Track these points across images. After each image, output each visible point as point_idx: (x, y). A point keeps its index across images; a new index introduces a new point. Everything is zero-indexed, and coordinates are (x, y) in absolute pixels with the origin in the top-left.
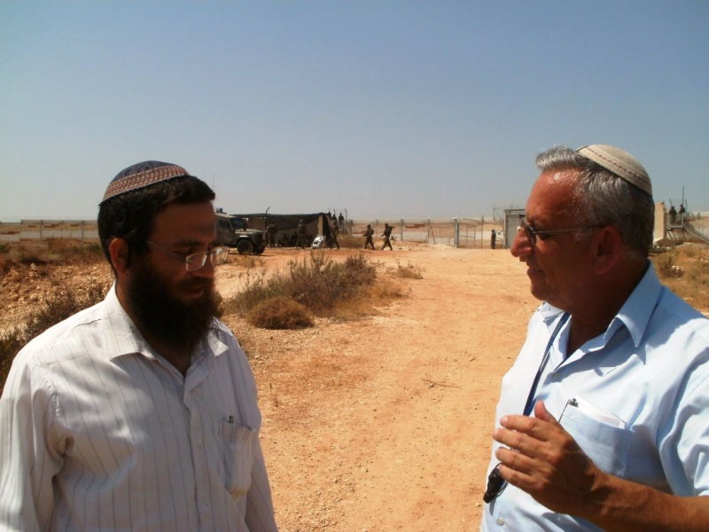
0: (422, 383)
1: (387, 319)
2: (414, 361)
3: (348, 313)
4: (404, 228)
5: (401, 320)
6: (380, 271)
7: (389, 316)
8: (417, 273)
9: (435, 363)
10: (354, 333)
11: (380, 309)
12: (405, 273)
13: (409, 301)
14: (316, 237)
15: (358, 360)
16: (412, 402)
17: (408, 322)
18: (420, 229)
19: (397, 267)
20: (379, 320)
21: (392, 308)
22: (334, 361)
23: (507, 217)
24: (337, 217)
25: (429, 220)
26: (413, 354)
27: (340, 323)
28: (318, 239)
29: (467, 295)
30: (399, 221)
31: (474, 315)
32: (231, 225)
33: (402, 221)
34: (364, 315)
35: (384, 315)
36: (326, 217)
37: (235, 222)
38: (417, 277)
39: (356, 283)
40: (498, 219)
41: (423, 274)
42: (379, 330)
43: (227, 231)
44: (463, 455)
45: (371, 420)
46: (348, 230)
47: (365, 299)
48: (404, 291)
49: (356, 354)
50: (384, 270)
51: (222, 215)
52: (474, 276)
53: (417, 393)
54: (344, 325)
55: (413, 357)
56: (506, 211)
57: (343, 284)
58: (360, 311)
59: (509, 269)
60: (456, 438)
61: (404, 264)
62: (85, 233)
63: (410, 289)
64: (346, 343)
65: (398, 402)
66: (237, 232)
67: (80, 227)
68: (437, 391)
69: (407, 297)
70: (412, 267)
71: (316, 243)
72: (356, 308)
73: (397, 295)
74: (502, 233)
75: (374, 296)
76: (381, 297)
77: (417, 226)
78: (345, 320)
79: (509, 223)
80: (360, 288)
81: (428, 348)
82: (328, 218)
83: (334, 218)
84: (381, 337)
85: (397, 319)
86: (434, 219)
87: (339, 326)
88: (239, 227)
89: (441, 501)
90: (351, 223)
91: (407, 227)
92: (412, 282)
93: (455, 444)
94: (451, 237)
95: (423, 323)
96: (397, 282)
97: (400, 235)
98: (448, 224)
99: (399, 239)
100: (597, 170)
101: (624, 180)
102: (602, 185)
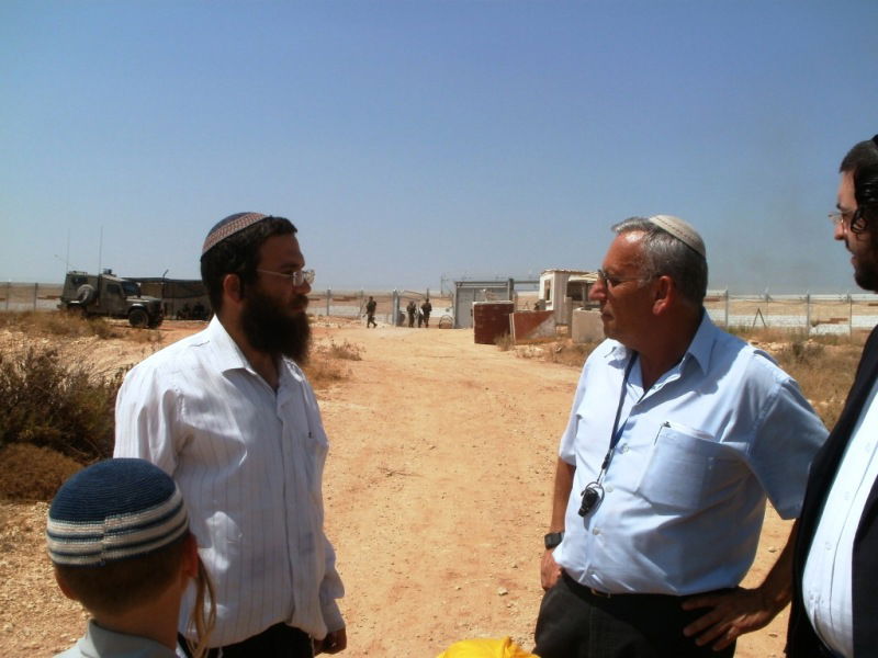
0: (378, 471)
1: (328, 403)
4: (331, 300)
5: (343, 404)
7: (330, 399)
8: (355, 352)
9: (389, 451)
12: (341, 353)
13: (349, 383)
16: (370, 490)
17: (352, 406)
18: (352, 302)
19: (329, 346)
21: (331, 391)
23: (458, 290)
25: (362, 292)
26: (363, 441)
29: (417, 379)
30: (325, 291)
31: (428, 400)
32: (122, 291)
33: (329, 292)
35: (324, 400)
37: (128, 287)
38: (356, 358)
40: (446, 292)
41: (362, 355)
43: (117, 298)
48: (344, 373)
50: (317, 350)
51: (112, 278)
52: (423, 359)
53: (374, 481)
55: (364, 445)
56: (457, 283)
59: (463, 351)
60: (425, 526)
61: (339, 343)
63: (350, 371)
65: (354, 490)
66: (129, 299)
68: (396, 480)
69: (347, 379)
70: (349, 346)
73: (336, 377)
74: (451, 310)
76: (317, 379)
77: (347, 299)
79: (460, 298)
81: (380, 434)
85: (338, 404)
88: (132, 294)
89: (417, 586)
91: (335, 300)
92: (350, 364)
93: (424, 531)
94: (388, 314)
95: (370, 408)
96: (334, 363)
97: (325, 309)
98: (385, 297)
99: (324, 314)
100: (658, 231)
101: (679, 240)
102: (661, 243)
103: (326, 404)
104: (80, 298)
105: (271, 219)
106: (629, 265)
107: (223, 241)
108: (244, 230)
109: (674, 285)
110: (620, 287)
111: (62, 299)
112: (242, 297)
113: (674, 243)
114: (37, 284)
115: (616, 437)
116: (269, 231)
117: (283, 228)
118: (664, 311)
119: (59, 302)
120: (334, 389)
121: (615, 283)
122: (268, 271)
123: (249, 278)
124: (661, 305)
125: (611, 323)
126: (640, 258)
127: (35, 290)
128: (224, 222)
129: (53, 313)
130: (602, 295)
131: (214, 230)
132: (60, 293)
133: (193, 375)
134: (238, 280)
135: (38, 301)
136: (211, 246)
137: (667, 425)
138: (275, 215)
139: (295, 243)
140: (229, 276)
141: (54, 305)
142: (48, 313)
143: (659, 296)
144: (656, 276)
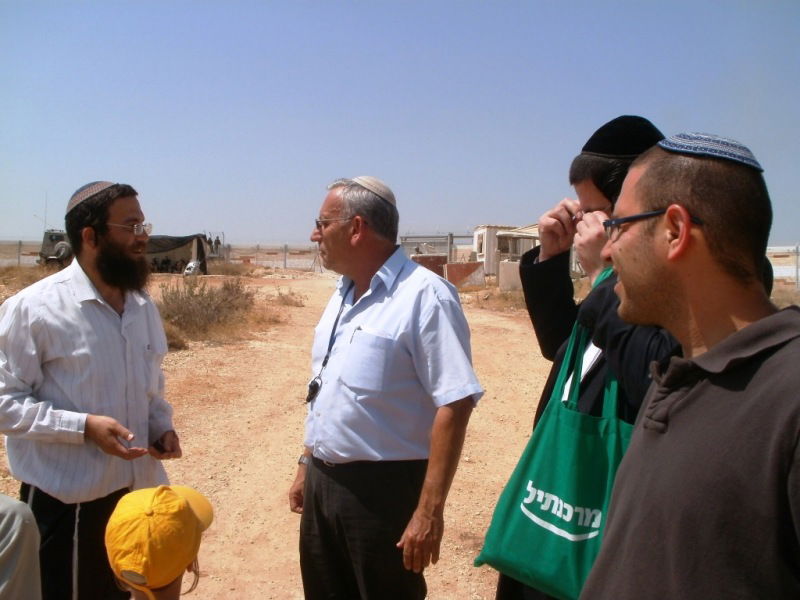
0: (296, 400)
1: (264, 344)
2: (289, 382)
3: (224, 337)
4: (287, 254)
5: (278, 344)
6: (259, 299)
7: (266, 340)
8: (298, 300)
10: (228, 355)
11: (256, 334)
12: (285, 301)
13: (287, 327)
14: (188, 262)
15: (232, 380)
16: (285, 416)
17: (285, 346)
18: (305, 256)
19: (276, 293)
20: (256, 344)
21: (269, 334)
22: (209, 381)
27: (215, 346)
28: (191, 264)
30: (283, 247)
33: (286, 247)
34: (240, 339)
35: (261, 341)
36: (200, 239)
38: (299, 305)
39: (232, 307)
41: (305, 302)
42: (255, 353)
45: (244, 431)
47: (242, 325)
48: (283, 318)
49: (230, 374)
50: (264, 297)
53: (291, 409)
54: (219, 348)
57: (218, 309)
58: (236, 335)
61: (285, 291)
63: (290, 316)
64: (221, 364)
65: (272, 416)
69: (286, 323)
70: (293, 294)
71: (189, 269)
72: (232, 333)
73: (276, 321)
75: (251, 322)
76: (259, 322)
77: (302, 253)
78: (220, 343)
80: (237, 313)
82: (203, 241)
83: (210, 242)
84: (258, 361)
85: (273, 344)
87: (214, 349)
90: (229, 248)
91: (291, 254)
92: (292, 309)
95: (302, 348)
96: (276, 309)
97: (283, 263)
99: (282, 266)
100: (354, 186)
101: (369, 190)
102: (355, 194)
103: (261, 344)
104: (58, 253)
106: (333, 212)
107: (82, 203)
108: (96, 195)
109: (365, 223)
110: (329, 228)
111: (41, 254)
112: (96, 244)
113: (365, 193)
114: (20, 242)
115: (333, 342)
116: (117, 194)
117: (127, 192)
118: (359, 242)
119: (38, 258)
120: (272, 331)
121: (326, 224)
122: (115, 224)
123: (101, 230)
124: (355, 238)
125: (326, 257)
126: (340, 206)
127: (19, 247)
129: (34, 268)
131: (75, 195)
132: (39, 250)
133: (55, 307)
134: (93, 232)
135: (22, 257)
136: (75, 205)
137: (359, 329)
139: (136, 203)
140: (85, 229)
141: (33, 260)
143: (355, 232)
144: (352, 217)
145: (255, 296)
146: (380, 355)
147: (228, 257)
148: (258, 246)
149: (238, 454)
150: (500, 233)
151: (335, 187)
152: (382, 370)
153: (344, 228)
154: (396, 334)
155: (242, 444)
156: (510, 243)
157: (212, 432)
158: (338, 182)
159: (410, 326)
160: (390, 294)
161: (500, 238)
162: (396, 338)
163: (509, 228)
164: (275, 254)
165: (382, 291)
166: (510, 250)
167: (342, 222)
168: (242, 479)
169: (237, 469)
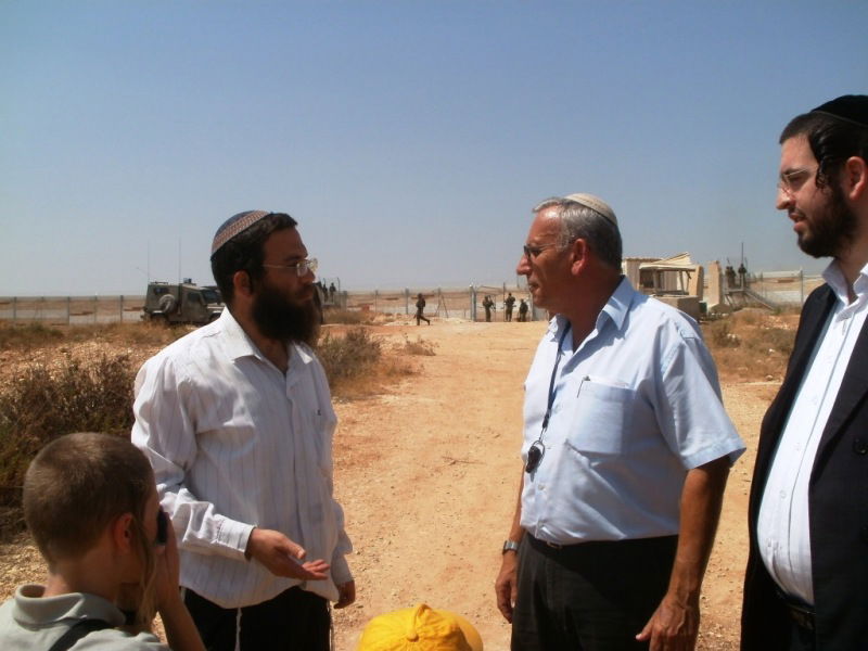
0: (443, 460)
1: (398, 398)
2: (432, 439)
3: (353, 392)
4: (409, 299)
5: (413, 398)
6: (386, 348)
7: (400, 394)
8: (428, 349)
9: (455, 440)
10: (360, 412)
11: (388, 387)
12: (415, 350)
13: (421, 378)
15: (368, 440)
17: (421, 400)
19: (404, 342)
20: (389, 399)
21: (402, 386)
22: (342, 442)
24: (328, 286)
26: (430, 432)
27: (344, 402)
29: (488, 371)
30: (404, 291)
31: (496, 391)
32: (202, 300)
33: (407, 291)
34: (371, 394)
35: (394, 394)
37: (208, 295)
38: (430, 354)
39: (358, 359)
41: (436, 350)
42: (389, 409)
43: (197, 306)
44: (491, 525)
45: (389, 497)
46: (342, 304)
47: (370, 377)
48: (415, 368)
49: (365, 434)
50: (390, 347)
51: (191, 287)
52: (496, 351)
53: (437, 470)
54: (349, 405)
55: (430, 435)
57: (344, 361)
58: (366, 390)
60: (482, 510)
61: (413, 339)
62: (17, 312)
63: (422, 366)
64: (354, 423)
65: (417, 479)
66: (210, 307)
67: (10, 305)
68: (459, 468)
69: (419, 374)
70: (422, 342)
72: (362, 387)
73: (408, 373)
75: (380, 374)
76: (389, 375)
78: (350, 399)
80: (364, 366)
81: (447, 425)
82: (318, 288)
83: (325, 289)
84: (393, 417)
85: (409, 398)
86: (445, 288)
87: (343, 406)
88: (212, 301)
89: (470, 567)
90: (345, 295)
92: (425, 359)
93: (482, 515)
94: (465, 309)
95: (441, 401)
96: (406, 359)
97: (404, 308)
98: (462, 293)
99: (404, 312)
102: (573, 214)
103: (396, 399)
104: (163, 308)
105: (271, 215)
107: (230, 241)
108: (247, 230)
109: (589, 248)
110: (541, 256)
111: (145, 309)
112: (252, 291)
113: (585, 212)
114: (122, 297)
115: (552, 397)
116: (272, 228)
117: (284, 224)
118: (581, 271)
119: (143, 313)
120: (405, 383)
121: (537, 252)
122: (273, 266)
123: (256, 272)
124: (577, 266)
125: (538, 291)
126: (555, 228)
127: (121, 302)
128: (228, 223)
129: (138, 324)
130: (528, 268)
131: (219, 232)
132: (143, 305)
133: (205, 365)
134: (247, 277)
135: (124, 313)
136: (219, 246)
138: (275, 212)
139: (296, 236)
140: (237, 274)
141: (137, 316)
142: (134, 324)
143: (576, 259)
144: (572, 241)
145: (382, 346)
146: (616, 410)
147: (345, 303)
148: (377, 292)
149: (384, 524)
150: (644, 266)
151: (546, 207)
152: (619, 428)
153: (562, 255)
154: (634, 383)
155: (388, 513)
156: (654, 276)
157: (353, 501)
158: (551, 201)
159: (651, 372)
160: (621, 333)
161: (644, 272)
162: (636, 388)
163: (651, 261)
164: (396, 299)
165: (612, 331)
166: (655, 284)
167: (559, 248)
168: (394, 554)
169: (385, 542)
